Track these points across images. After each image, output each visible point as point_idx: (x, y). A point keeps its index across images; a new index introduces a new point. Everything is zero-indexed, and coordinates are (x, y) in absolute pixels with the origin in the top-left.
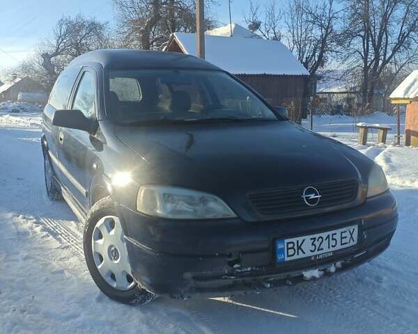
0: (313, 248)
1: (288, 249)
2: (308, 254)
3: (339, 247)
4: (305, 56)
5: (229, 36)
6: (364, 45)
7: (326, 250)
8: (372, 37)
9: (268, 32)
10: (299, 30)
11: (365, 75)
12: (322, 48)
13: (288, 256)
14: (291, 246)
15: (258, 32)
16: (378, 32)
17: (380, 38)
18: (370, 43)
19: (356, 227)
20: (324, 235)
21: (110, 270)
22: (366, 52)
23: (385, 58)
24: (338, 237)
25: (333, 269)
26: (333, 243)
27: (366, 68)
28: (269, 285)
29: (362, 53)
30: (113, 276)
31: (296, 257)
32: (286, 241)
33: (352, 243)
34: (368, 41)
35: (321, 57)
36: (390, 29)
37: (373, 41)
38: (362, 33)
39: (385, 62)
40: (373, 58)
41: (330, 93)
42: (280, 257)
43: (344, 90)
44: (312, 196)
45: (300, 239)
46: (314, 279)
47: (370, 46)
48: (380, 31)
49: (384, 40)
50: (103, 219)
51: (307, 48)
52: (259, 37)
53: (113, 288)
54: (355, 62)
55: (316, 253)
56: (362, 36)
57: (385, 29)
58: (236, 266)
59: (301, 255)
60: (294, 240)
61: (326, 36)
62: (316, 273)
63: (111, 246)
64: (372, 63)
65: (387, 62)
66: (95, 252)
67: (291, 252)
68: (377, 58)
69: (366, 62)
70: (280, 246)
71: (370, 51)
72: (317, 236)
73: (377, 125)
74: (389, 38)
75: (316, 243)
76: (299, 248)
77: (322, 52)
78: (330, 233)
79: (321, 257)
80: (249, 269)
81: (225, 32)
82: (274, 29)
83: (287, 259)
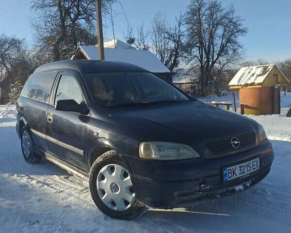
0: (240, 172)
1: (229, 173)
2: (239, 176)
3: (252, 171)
4: (165, 60)
5: (114, 47)
6: (200, 52)
7: (246, 173)
8: (204, 47)
9: (140, 44)
10: (160, 44)
11: (202, 71)
12: (176, 55)
13: (229, 178)
14: (230, 171)
15: (133, 45)
16: (207, 43)
17: (209, 47)
18: (203, 51)
19: (258, 159)
20: (245, 164)
21: (112, 200)
22: (201, 56)
23: (213, 60)
24: (251, 165)
25: (248, 185)
26: (249, 169)
27: (202, 67)
28: (219, 196)
29: (199, 57)
30: (113, 203)
31: (233, 178)
32: (228, 169)
33: (258, 168)
34: (202, 50)
35: (175, 60)
36: (215, 42)
37: (205, 50)
38: (198, 45)
39: (214, 63)
40: (206, 60)
41: (179, 84)
42: (225, 178)
43: (189, 81)
44: (236, 142)
45: (234, 167)
46: (240, 190)
47: (204, 53)
48: (209, 43)
49: (212, 49)
50: (106, 167)
51: (166, 55)
52: (134, 48)
53: (114, 211)
54: (195, 63)
55: (242, 175)
56: (198, 47)
57: (212, 42)
58: (202, 186)
59: (235, 177)
60: (231, 168)
61: (178, 47)
62: (241, 187)
63: (113, 183)
64: (205, 64)
65: (215, 62)
66: (99, 189)
67: (230, 175)
68: (208, 61)
69: (202, 63)
70: (225, 172)
71: (204, 56)
72: (242, 165)
73: (223, 103)
74: (215, 47)
75: (241, 169)
76: (234, 172)
77: (176, 57)
78: (248, 163)
79: (244, 177)
80: (209, 187)
81: (112, 45)
82: (143, 43)
83: (229, 179)
